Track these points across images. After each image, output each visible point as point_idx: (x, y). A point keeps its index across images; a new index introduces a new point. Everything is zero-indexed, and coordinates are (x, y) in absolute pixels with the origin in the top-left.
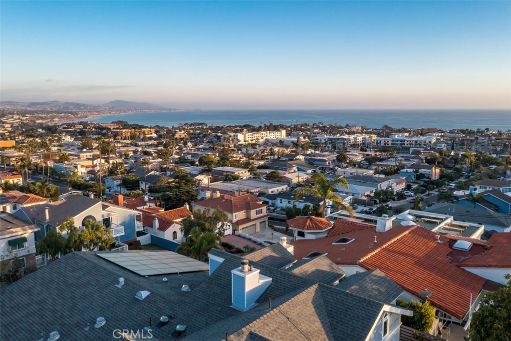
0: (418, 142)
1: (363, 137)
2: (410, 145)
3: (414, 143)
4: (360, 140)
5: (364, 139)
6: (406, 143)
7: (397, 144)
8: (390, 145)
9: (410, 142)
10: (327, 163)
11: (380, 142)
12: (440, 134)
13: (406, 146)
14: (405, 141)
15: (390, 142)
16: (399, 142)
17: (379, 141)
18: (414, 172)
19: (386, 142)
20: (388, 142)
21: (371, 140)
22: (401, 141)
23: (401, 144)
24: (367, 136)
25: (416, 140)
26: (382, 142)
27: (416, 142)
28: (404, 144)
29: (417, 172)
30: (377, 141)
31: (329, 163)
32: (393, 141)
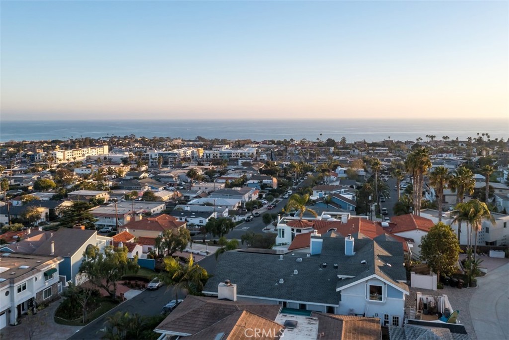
0: (243, 154)
1: (192, 150)
2: (236, 157)
3: (239, 155)
4: (189, 154)
5: (193, 152)
6: (232, 155)
7: (225, 157)
8: (218, 158)
9: (236, 154)
10: (174, 179)
11: (210, 155)
12: (256, 146)
13: (232, 158)
14: (231, 154)
15: (219, 155)
16: (226, 155)
17: (208, 155)
18: (259, 182)
19: (215, 155)
20: (217, 154)
21: (199, 153)
22: (228, 154)
23: (228, 157)
24: (195, 150)
25: (241, 152)
26: (211, 155)
27: (241, 154)
28: (231, 156)
29: (261, 182)
30: (207, 154)
31: (176, 179)
32: (221, 154)
